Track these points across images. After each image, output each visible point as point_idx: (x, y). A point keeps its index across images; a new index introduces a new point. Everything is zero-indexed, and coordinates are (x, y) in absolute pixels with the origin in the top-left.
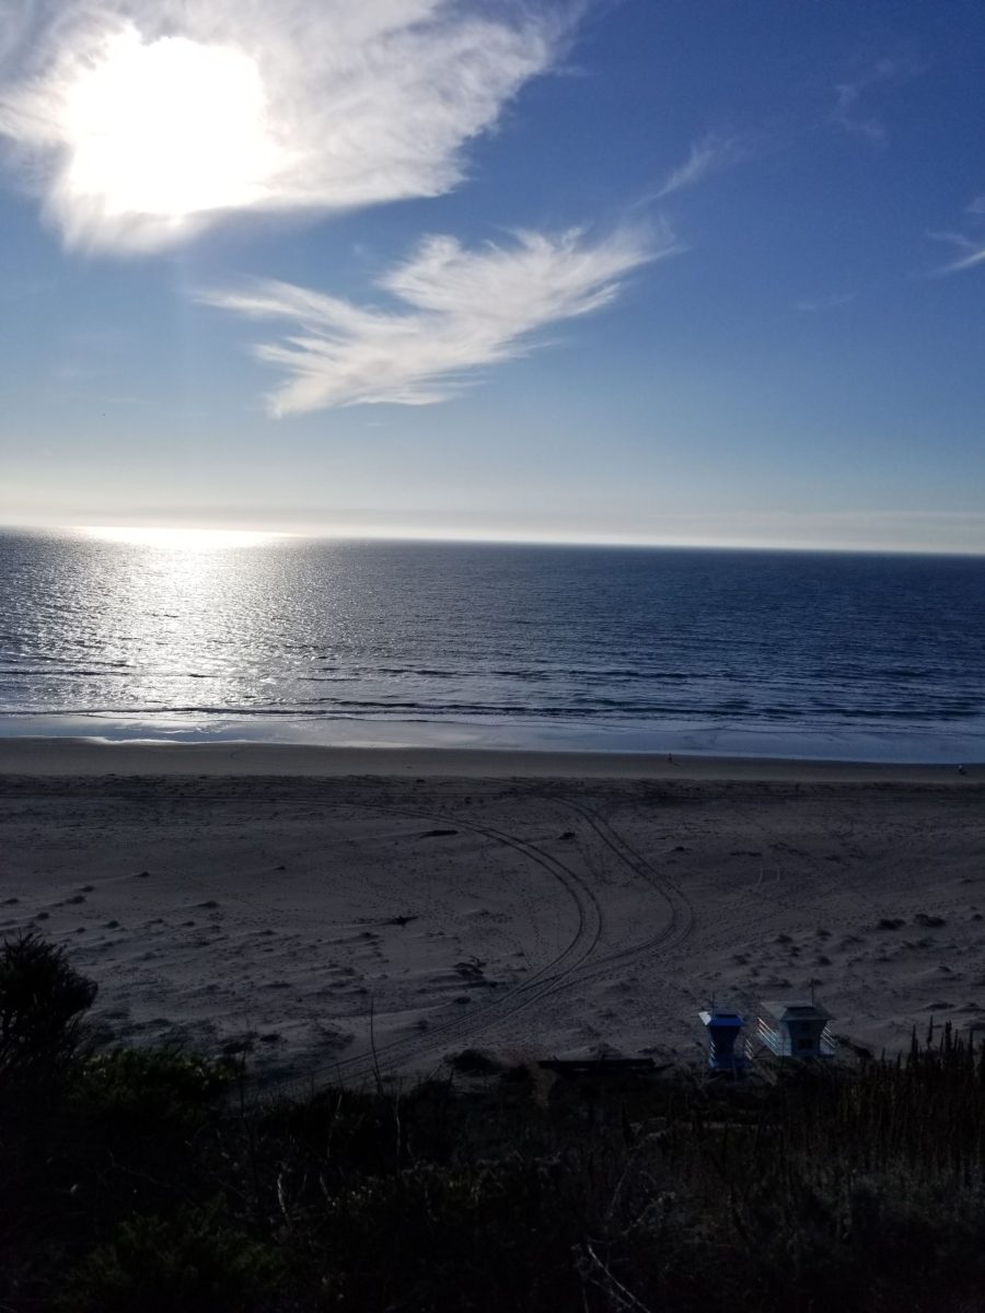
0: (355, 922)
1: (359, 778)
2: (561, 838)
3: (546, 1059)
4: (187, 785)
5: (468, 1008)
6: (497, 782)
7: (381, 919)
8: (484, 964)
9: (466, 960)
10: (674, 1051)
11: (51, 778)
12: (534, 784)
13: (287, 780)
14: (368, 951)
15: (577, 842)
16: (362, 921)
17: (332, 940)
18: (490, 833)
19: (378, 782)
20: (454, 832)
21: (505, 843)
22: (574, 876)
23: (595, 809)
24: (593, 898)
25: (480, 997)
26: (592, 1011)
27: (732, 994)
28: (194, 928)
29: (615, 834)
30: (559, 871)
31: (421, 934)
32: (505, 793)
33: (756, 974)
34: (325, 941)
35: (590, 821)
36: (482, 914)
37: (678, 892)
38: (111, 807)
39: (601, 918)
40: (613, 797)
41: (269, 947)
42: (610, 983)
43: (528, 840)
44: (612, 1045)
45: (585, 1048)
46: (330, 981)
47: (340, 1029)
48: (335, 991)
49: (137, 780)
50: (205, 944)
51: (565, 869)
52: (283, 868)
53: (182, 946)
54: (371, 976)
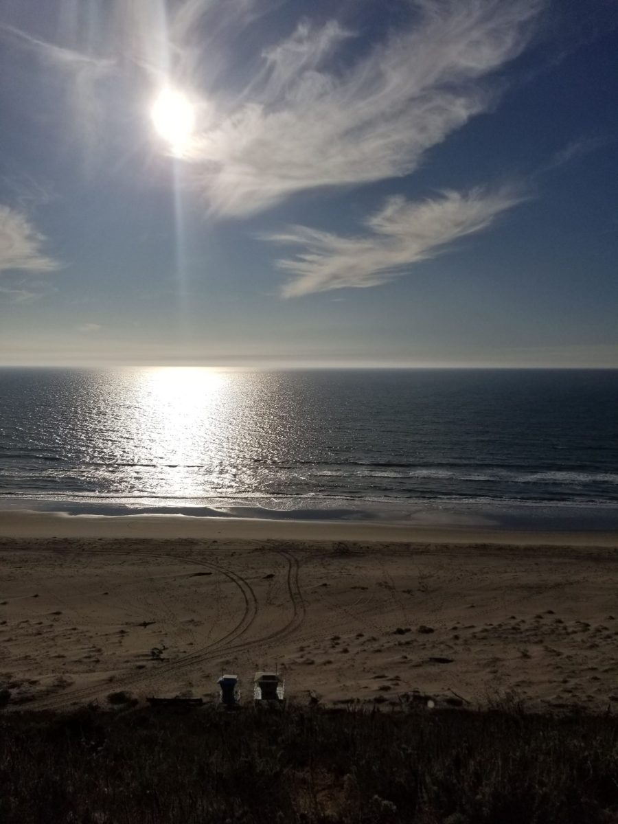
0: (122, 624)
1: (183, 540)
2: (265, 578)
6: (257, 542)
7: (136, 623)
11: (22, 539)
13: (143, 541)
14: (117, 640)
15: (272, 580)
16: (126, 624)
18: (230, 574)
20: (211, 574)
24: (255, 613)
25: (150, 666)
26: (201, 674)
29: (298, 575)
31: (150, 632)
32: (257, 549)
33: (302, 657)
35: (290, 567)
36: (190, 621)
37: (304, 610)
38: (43, 556)
39: (250, 624)
41: (70, 636)
43: (247, 579)
46: (86, 655)
51: (254, 596)
52: (107, 593)
54: (107, 654)
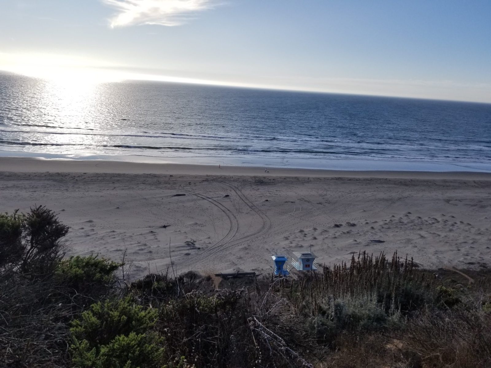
0: (147, 227)
1: (147, 174)
2: (224, 197)
3: (218, 273)
4: (79, 176)
5: (190, 257)
6: (201, 177)
7: (157, 226)
8: (196, 242)
9: (189, 240)
10: (262, 269)
11: (23, 173)
12: (215, 177)
13: (119, 175)
14: (152, 237)
15: (230, 198)
16: (150, 227)
17: (138, 234)
18: (199, 195)
19: (155, 176)
20: (185, 195)
21: (204, 199)
22: (229, 210)
23: (236, 186)
24: (236, 218)
25: (194, 253)
26: (234, 257)
27: (284, 250)
28: (83, 230)
29: (244, 195)
30: (223, 208)
31: (172, 231)
32: (204, 181)
33: (291, 243)
34: (135, 234)
35: (235, 191)
36: (195, 224)
37: (266, 215)
38: (48, 184)
39: (238, 225)
40: (244, 182)
41: (114, 236)
42: (240, 247)
43: (212, 198)
44: (241, 268)
45: (232, 269)
46: (138, 248)
47: (142, 265)
48: (139, 252)
49: (58, 174)
50: (89, 236)
51: (226, 208)
52: (118, 208)
53: (80, 237)
54: (154, 247)
